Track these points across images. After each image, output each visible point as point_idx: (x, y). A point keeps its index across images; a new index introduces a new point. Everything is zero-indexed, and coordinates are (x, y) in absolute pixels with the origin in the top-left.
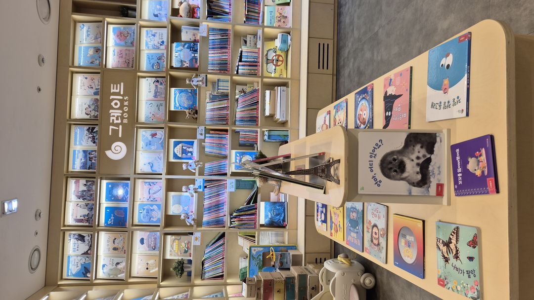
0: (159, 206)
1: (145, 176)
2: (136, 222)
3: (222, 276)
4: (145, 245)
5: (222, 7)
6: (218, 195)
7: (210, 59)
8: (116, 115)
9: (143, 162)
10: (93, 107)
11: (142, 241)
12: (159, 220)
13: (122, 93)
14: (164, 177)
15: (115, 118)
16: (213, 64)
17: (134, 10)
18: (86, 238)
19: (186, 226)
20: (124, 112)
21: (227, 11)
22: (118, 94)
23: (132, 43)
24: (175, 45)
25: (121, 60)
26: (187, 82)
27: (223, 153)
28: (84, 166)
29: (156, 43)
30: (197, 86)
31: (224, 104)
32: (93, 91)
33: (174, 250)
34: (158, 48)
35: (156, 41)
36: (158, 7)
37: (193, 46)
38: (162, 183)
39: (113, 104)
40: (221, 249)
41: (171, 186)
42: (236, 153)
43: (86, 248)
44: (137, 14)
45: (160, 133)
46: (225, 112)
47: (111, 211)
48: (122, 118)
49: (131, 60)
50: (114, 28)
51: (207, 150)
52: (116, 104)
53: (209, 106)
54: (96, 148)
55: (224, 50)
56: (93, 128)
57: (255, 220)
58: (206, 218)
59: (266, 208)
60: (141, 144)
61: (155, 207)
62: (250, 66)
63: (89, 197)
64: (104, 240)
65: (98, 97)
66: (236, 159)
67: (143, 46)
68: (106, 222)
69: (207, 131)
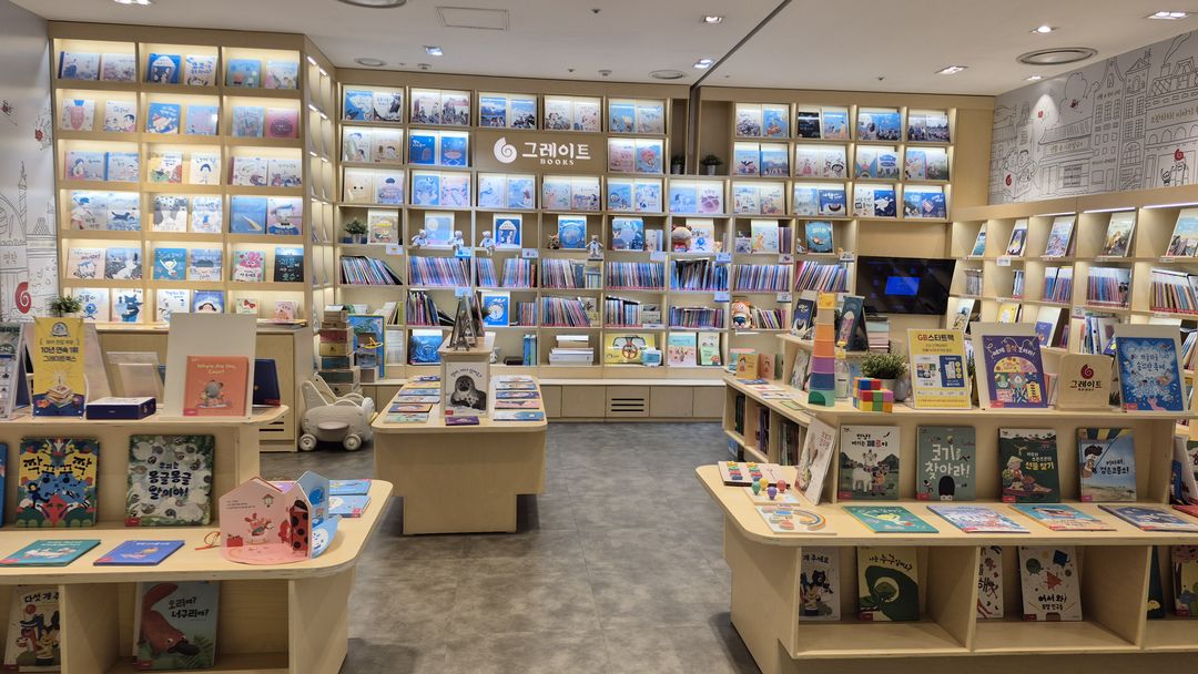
0: (436, 201)
1: (475, 183)
2: (415, 173)
3: (345, 282)
4: (386, 185)
5: (690, 280)
6: (451, 276)
7: (625, 264)
8: (550, 150)
9: (493, 182)
10: (559, 122)
11: (391, 181)
12: (418, 202)
13: (578, 157)
14: (474, 209)
15: (546, 149)
16: (619, 267)
17: (682, 173)
18: (395, 114)
19: (410, 237)
20: (554, 160)
21: (686, 286)
22: (576, 153)
23: (640, 169)
24: (641, 220)
25: (619, 155)
26: (594, 237)
27: (506, 282)
28: (486, 111)
29: (643, 197)
30: (589, 248)
31: (569, 283)
32: (580, 123)
33: (380, 221)
34: (637, 200)
35: (646, 199)
36: (688, 200)
37: (639, 243)
38: (465, 207)
39: (563, 146)
40: (380, 279)
41: (462, 217)
42: (506, 298)
43: (383, 115)
44: (677, 175)
45: (529, 204)
46: (559, 283)
47: (429, 143)
48: (547, 158)
49: (619, 168)
50: (658, 147)
51: (509, 261)
52: (563, 150)
53: (565, 263)
54: (508, 126)
55: (637, 281)
56: (533, 123)
57: (418, 323)
58: (420, 260)
59: (434, 337)
60: (516, 179)
61: (435, 196)
62: (619, 314)
63: (446, 118)
64: (393, 135)
65: (572, 129)
66: (498, 298)
67: (639, 182)
68: (415, 138)
69: (533, 261)
